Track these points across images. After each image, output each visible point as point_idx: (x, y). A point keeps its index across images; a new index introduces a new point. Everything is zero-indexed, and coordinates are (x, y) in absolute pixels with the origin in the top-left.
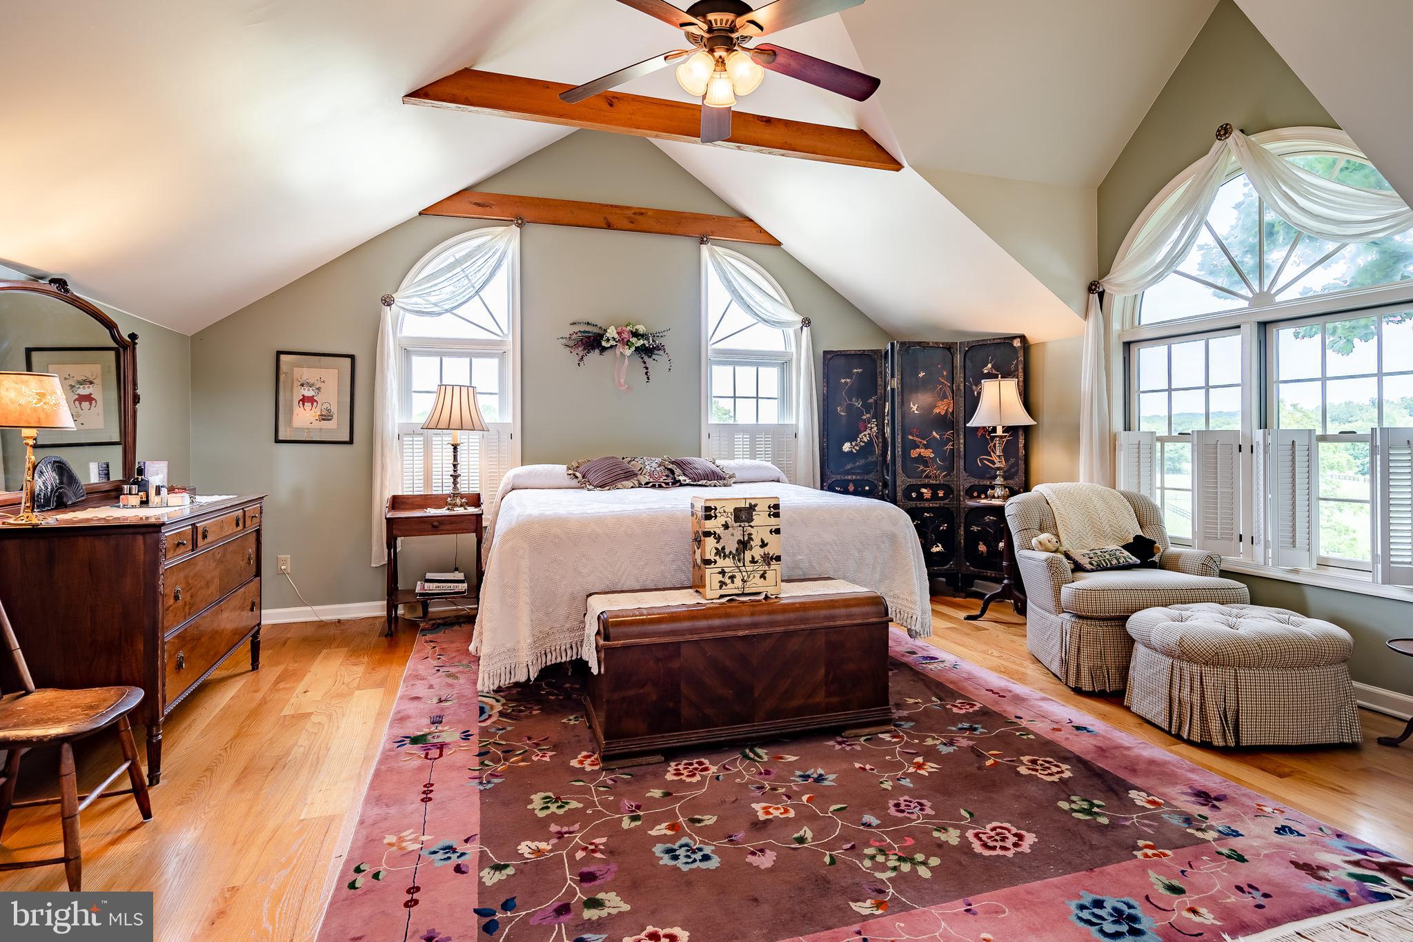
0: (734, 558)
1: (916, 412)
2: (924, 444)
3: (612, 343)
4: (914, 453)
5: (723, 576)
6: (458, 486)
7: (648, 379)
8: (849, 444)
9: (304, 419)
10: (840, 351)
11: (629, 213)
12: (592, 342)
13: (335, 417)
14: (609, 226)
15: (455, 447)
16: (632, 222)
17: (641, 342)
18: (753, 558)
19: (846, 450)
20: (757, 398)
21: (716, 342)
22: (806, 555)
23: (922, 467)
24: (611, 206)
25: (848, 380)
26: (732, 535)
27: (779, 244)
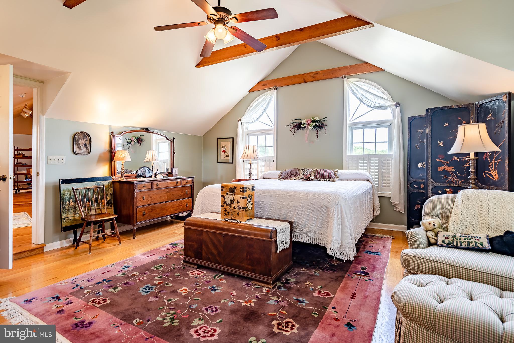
0: (229, 206)
1: (442, 146)
2: (447, 164)
3: (305, 125)
4: (440, 169)
5: (226, 212)
6: (251, 177)
7: (318, 138)
8: (421, 163)
9: (222, 157)
10: (417, 116)
11: (313, 74)
12: (299, 126)
13: (229, 156)
14: (305, 82)
15: (250, 164)
16: (314, 78)
17: (315, 124)
18: (234, 207)
19: (420, 167)
20: (376, 142)
21: (354, 120)
22: (286, 210)
23: (445, 177)
24: (306, 74)
25: (421, 131)
26: (229, 197)
27: (383, 70)
